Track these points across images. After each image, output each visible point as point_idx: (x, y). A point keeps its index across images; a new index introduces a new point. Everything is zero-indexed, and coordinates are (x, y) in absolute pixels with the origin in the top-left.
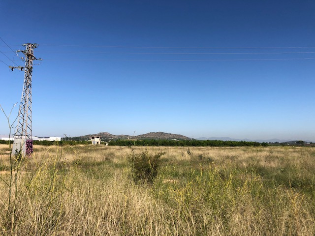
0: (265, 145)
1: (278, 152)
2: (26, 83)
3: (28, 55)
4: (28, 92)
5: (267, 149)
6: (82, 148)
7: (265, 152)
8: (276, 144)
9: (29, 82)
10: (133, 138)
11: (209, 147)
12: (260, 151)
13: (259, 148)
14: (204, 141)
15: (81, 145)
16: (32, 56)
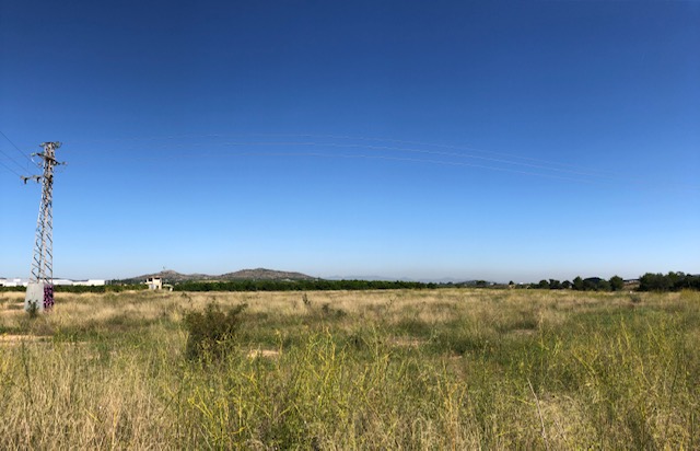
0: (432, 286)
1: (450, 296)
2: (44, 199)
3: (48, 159)
4: (46, 213)
5: (435, 292)
6: (132, 296)
7: (431, 298)
8: (449, 285)
9: (49, 198)
10: (214, 278)
11: (345, 292)
12: (424, 296)
13: (423, 292)
14: (337, 282)
15: (132, 292)
16: (52, 161)
